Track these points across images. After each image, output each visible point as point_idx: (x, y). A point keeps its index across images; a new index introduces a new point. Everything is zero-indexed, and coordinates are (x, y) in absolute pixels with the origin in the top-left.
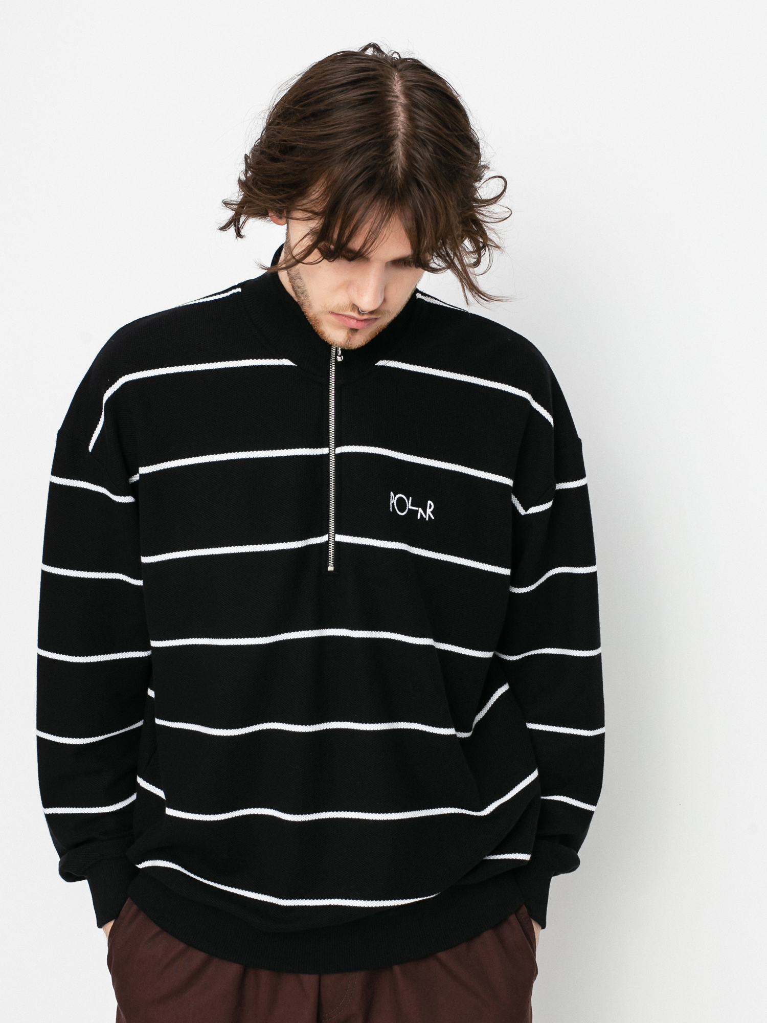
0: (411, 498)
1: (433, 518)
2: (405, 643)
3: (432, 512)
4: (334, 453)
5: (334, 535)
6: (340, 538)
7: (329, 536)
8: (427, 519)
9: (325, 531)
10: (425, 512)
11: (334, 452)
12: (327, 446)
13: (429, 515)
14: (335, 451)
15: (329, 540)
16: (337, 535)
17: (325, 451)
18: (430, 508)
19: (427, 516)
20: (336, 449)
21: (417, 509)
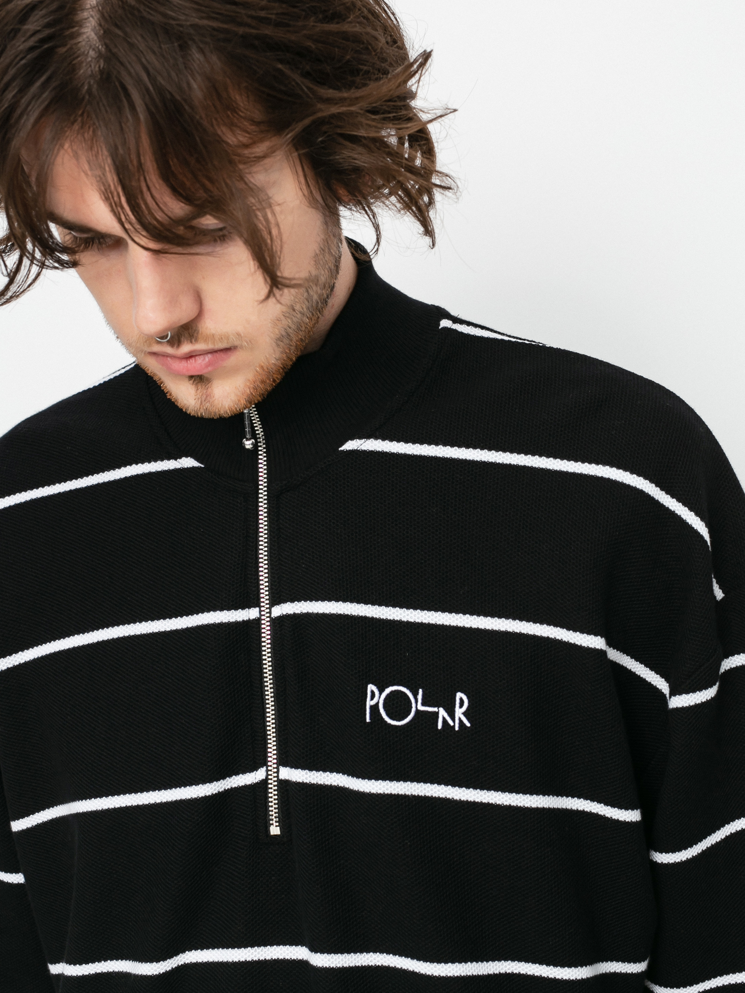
0: (420, 691)
1: (468, 725)
2: (413, 974)
3: (464, 714)
4: (270, 617)
5: (277, 768)
6: (287, 773)
7: (267, 771)
8: (457, 729)
9: (260, 761)
10: (452, 715)
11: (268, 615)
12: (256, 604)
13: (460, 719)
14: (270, 613)
15: (267, 779)
16: (282, 769)
17: (252, 614)
18: (461, 705)
19: (457, 721)
20: (273, 609)
21: (435, 709)
